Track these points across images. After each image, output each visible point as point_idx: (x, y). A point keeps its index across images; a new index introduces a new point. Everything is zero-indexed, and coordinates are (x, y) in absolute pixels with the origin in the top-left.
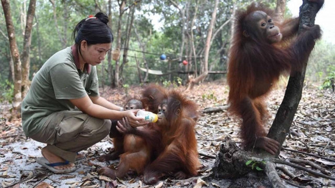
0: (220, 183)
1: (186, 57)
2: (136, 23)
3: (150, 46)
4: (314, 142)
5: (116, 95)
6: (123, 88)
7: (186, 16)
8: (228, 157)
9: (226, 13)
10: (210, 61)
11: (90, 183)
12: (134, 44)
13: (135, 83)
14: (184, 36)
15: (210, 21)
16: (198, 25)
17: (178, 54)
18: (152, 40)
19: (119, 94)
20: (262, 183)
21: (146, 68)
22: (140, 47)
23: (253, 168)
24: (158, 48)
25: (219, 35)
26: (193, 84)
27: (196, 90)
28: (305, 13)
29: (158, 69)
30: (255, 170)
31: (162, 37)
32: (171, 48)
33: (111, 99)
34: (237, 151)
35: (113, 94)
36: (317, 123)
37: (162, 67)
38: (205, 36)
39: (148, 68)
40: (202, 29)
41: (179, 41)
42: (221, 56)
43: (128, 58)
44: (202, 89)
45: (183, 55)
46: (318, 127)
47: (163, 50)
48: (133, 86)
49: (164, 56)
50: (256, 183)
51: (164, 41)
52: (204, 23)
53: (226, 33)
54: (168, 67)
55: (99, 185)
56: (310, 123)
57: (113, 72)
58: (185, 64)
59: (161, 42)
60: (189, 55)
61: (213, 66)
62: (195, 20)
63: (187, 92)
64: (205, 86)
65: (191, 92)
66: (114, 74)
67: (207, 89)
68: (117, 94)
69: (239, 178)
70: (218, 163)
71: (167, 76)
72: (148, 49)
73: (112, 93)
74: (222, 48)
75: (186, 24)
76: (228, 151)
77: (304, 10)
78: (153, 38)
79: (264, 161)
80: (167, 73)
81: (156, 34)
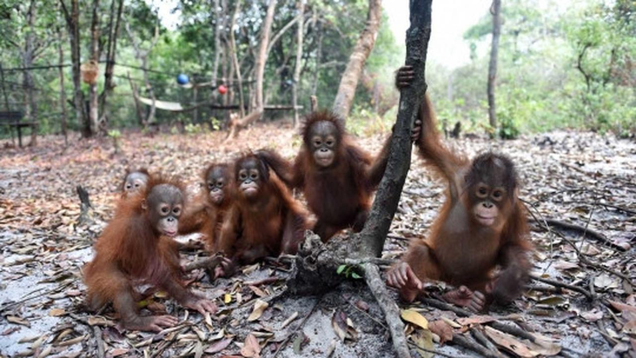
0: (300, 303)
1: (224, 79)
2: (127, 12)
3: (156, 56)
4: (425, 221)
5: (94, 151)
6: (107, 138)
7: (221, 6)
8: (311, 261)
9: (289, 7)
10: (265, 86)
11: (70, 334)
12: (123, 51)
13: (129, 124)
14: (218, 42)
15: (263, 17)
16: (242, 24)
17: (209, 73)
18: (160, 45)
19: (100, 147)
20: (362, 296)
21: (149, 98)
22: (137, 57)
23: (347, 276)
24: (171, 60)
25: (278, 44)
26: (239, 128)
27: (243, 138)
28: (413, 42)
29: (173, 99)
30: (351, 278)
31: (178, 40)
32: (195, 62)
33: (85, 158)
34: (323, 251)
35: (88, 148)
36: (428, 191)
37: (181, 96)
38: (255, 43)
39: (154, 98)
40: (249, 31)
41: (209, 49)
42: (283, 79)
43: (115, 79)
44: (255, 136)
45: (218, 76)
46: (428, 197)
47: (180, 65)
48: (125, 131)
49: (184, 77)
50: (353, 298)
51: (181, 47)
52: (253, 20)
53: (289, 40)
54: (192, 95)
55: (89, 335)
56: (418, 191)
57: (84, 106)
58: (222, 93)
59: (176, 49)
60: (228, 76)
61: (269, 96)
62: (238, 15)
63: (229, 143)
64: (258, 131)
65: (236, 143)
66: (88, 110)
67: (262, 137)
68: (96, 148)
69: (328, 292)
70: (296, 273)
71: (191, 113)
72: (152, 62)
73: (86, 146)
74: (284, 66)
75: (221, 20)
76: (310, 253)
77: (412, 37)
78: (162, 42)
79: (362, 263)
80: (190, 107)
81: (168, 35)
